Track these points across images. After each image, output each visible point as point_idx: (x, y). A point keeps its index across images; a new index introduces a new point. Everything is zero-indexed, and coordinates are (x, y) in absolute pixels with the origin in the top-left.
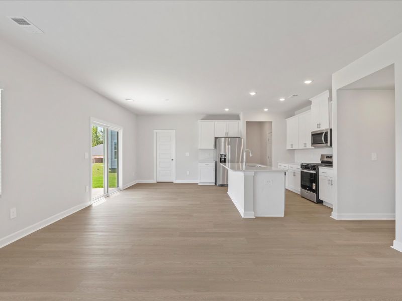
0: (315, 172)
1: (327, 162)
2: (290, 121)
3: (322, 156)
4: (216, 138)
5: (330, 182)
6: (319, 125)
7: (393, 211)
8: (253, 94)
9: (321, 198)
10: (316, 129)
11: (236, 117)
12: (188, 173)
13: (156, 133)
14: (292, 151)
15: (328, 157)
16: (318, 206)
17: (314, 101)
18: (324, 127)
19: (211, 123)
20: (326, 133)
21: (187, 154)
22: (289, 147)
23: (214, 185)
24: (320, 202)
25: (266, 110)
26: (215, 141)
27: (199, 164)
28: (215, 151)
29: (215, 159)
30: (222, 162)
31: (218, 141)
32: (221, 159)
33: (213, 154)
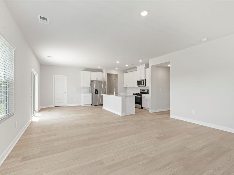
0: (140, 96)
1: (143, 92)
2: (126, 75)
3: (141, 90)
4: (91, 81)
5: (147, 100)
6: (140, 78)
7: (169, 107)
8: (118, 62)
9: (142, 106)
10: (139, 79)
11: (101, 71)
12: (75, 100)
13: (55, 77)
14: (126, 88)
15: (143, 90)
16: (141, 109)
17: (138, 68)
18: (143, 78)
19: (89, 73)
20: (144, 81)
21: (75, 89)
22: (125, 86)
23: (91, 105)
24: (142, 108)
25: (117, 69)
26: (91, 82)
27: (83, 95)
28: (90, 88)
29: (90, 92)
30: (96, 93)
31: (92, 82)
32: (95, 92)
33: (89, 90)
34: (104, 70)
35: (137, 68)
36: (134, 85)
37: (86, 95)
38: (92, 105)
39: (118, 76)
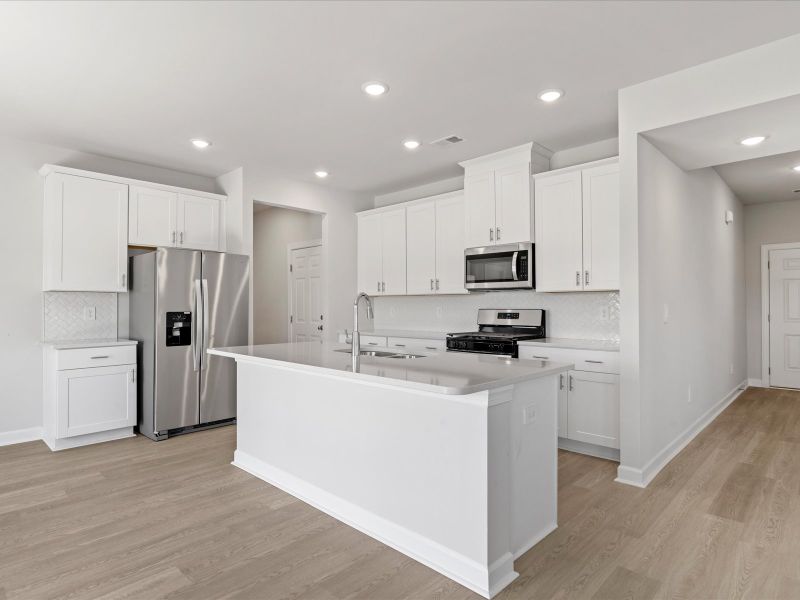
3: (481, 312)
6: (495, 233)
10: (485, 243)
11: (211, 184)
15: (503, 315)
18: (514, 238)
19: (112, 188)
20: (522, 255)
22: (364, 289)
23: (131, 434)
25: (322, 174)
26: (131, 261)
27: (53, 359)
28: (125, 301)
29: (125, 332)
30: (171, 341)
31: (142, 260)
32: (169, 330)
33: (113, 315)
34: (235, 181)
35: (461, 171)
36: (435, 283)
37: (83, 357)
38: (143, 429)
39: (326, 222)
